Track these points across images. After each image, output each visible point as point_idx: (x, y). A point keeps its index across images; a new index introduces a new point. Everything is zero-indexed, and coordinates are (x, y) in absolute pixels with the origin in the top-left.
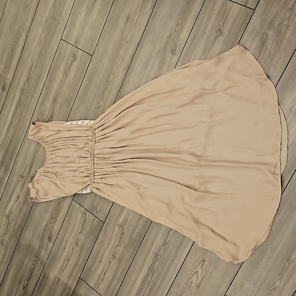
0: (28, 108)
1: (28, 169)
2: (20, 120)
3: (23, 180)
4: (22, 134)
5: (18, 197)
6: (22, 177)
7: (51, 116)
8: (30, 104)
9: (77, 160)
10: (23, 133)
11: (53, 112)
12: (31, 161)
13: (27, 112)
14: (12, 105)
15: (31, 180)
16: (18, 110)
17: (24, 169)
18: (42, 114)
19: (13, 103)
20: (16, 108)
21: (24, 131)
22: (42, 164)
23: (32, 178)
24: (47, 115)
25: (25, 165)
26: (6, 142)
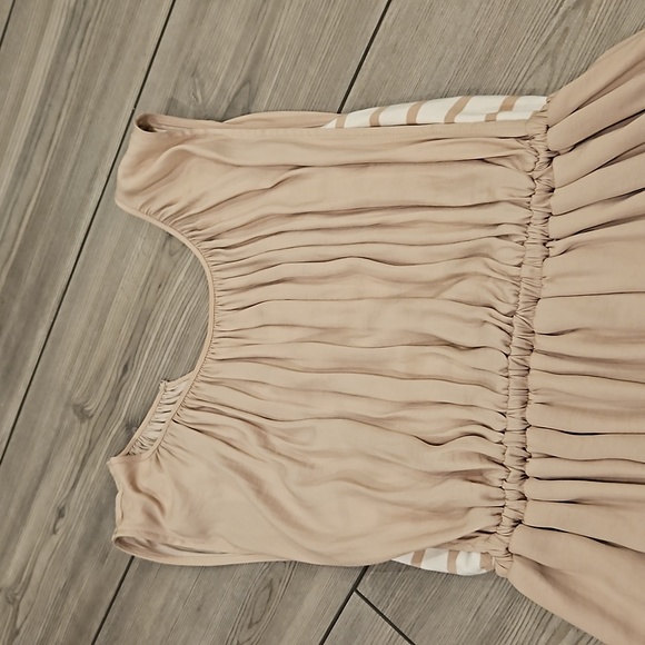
0: (122, 42)
1: (111, 374)
2: (78, 109)
3: (81, 433)
4: (89, 190)
5: (61, 514)
6: (83, 414)
7: (248, 81)
8: (131, 16)
9: (399, 358)
10: (92, 180)
11: (258, 56)
12: (125, 332)
13: (113, 67)
14: (42, 33)
15: (123, 435)
16: (71, 60)
17: (90, 373)
18: (194, 73)
19: (46, 19)
20: (64, 46)
21: (95, 173)
22: (185, 359)
23: (131, 426)
24: (223, 76)
25: (99, 354)
26: (13, 226)
